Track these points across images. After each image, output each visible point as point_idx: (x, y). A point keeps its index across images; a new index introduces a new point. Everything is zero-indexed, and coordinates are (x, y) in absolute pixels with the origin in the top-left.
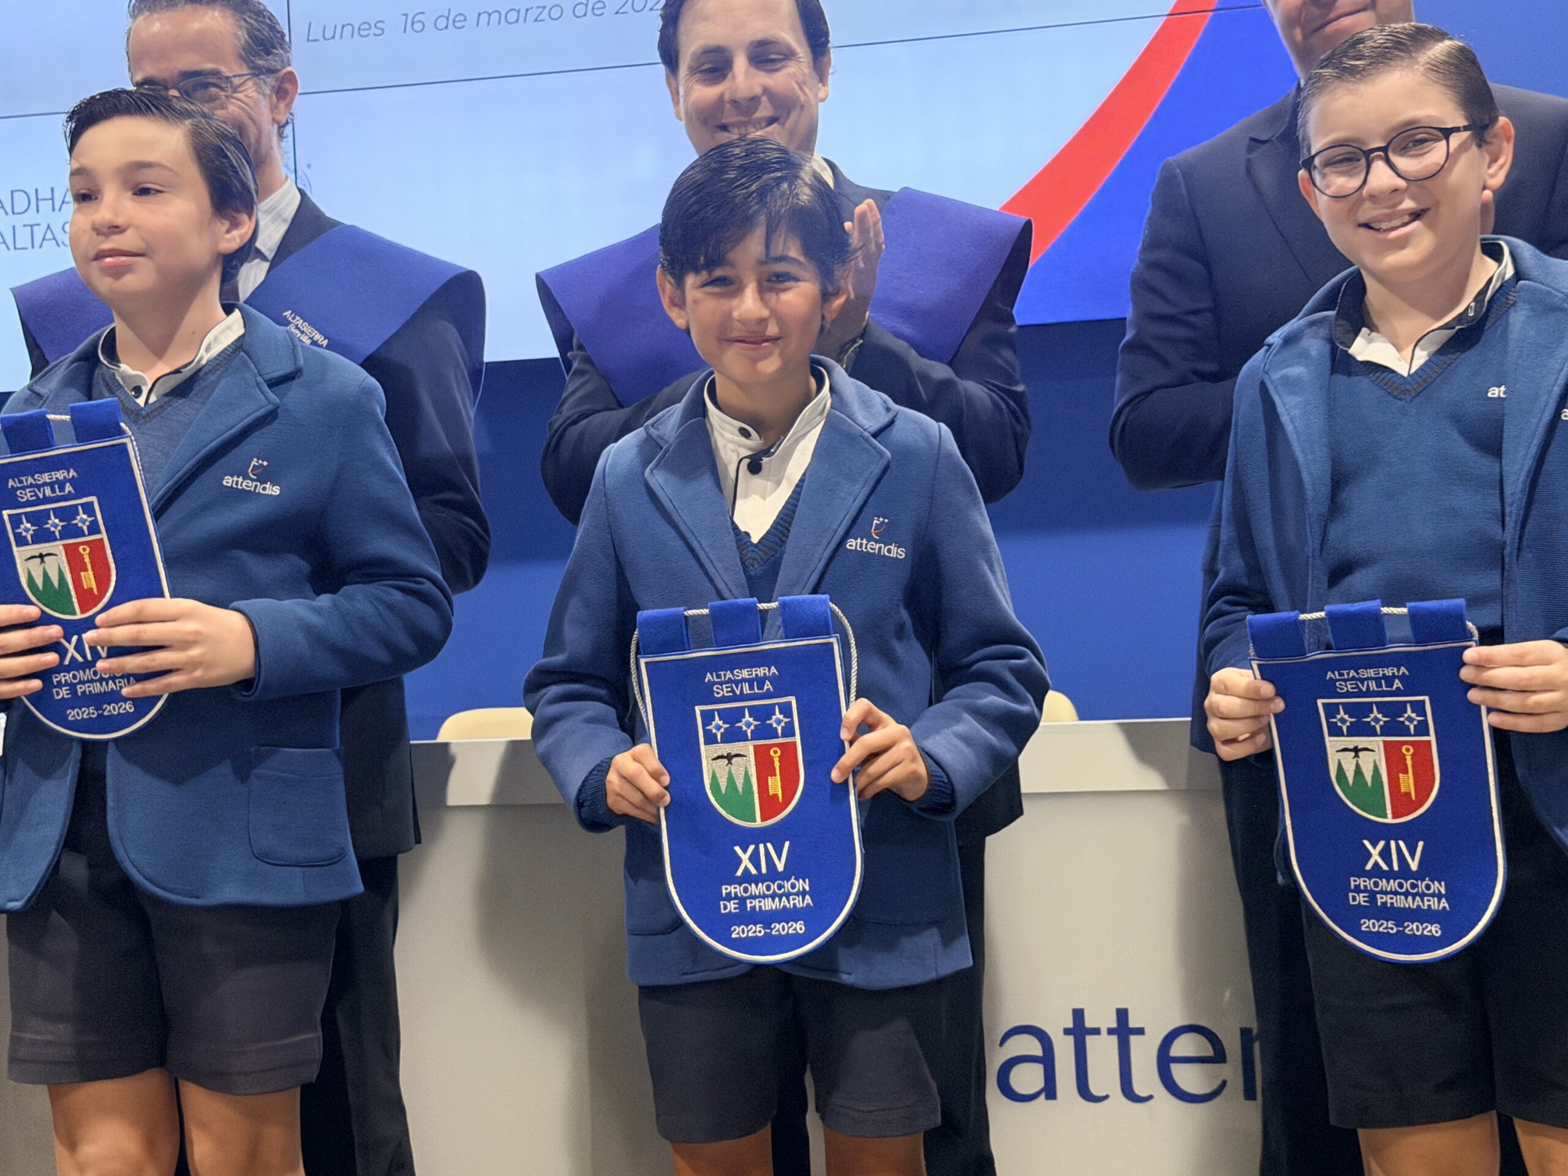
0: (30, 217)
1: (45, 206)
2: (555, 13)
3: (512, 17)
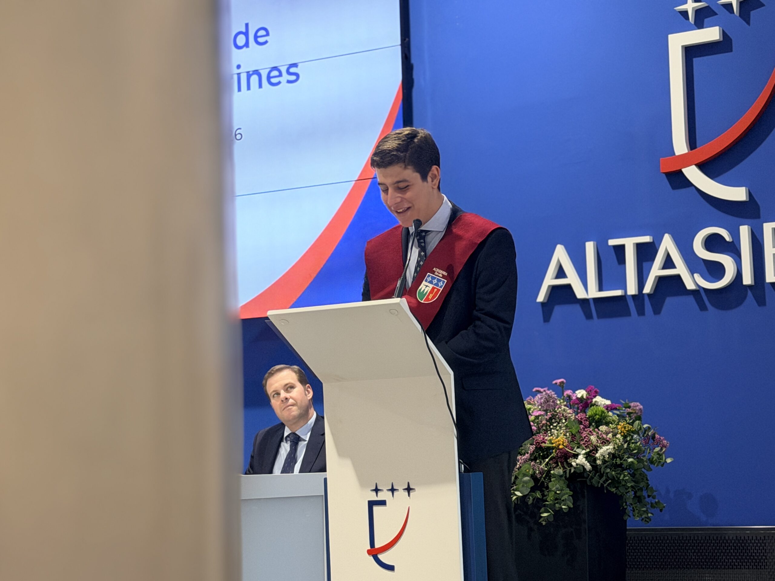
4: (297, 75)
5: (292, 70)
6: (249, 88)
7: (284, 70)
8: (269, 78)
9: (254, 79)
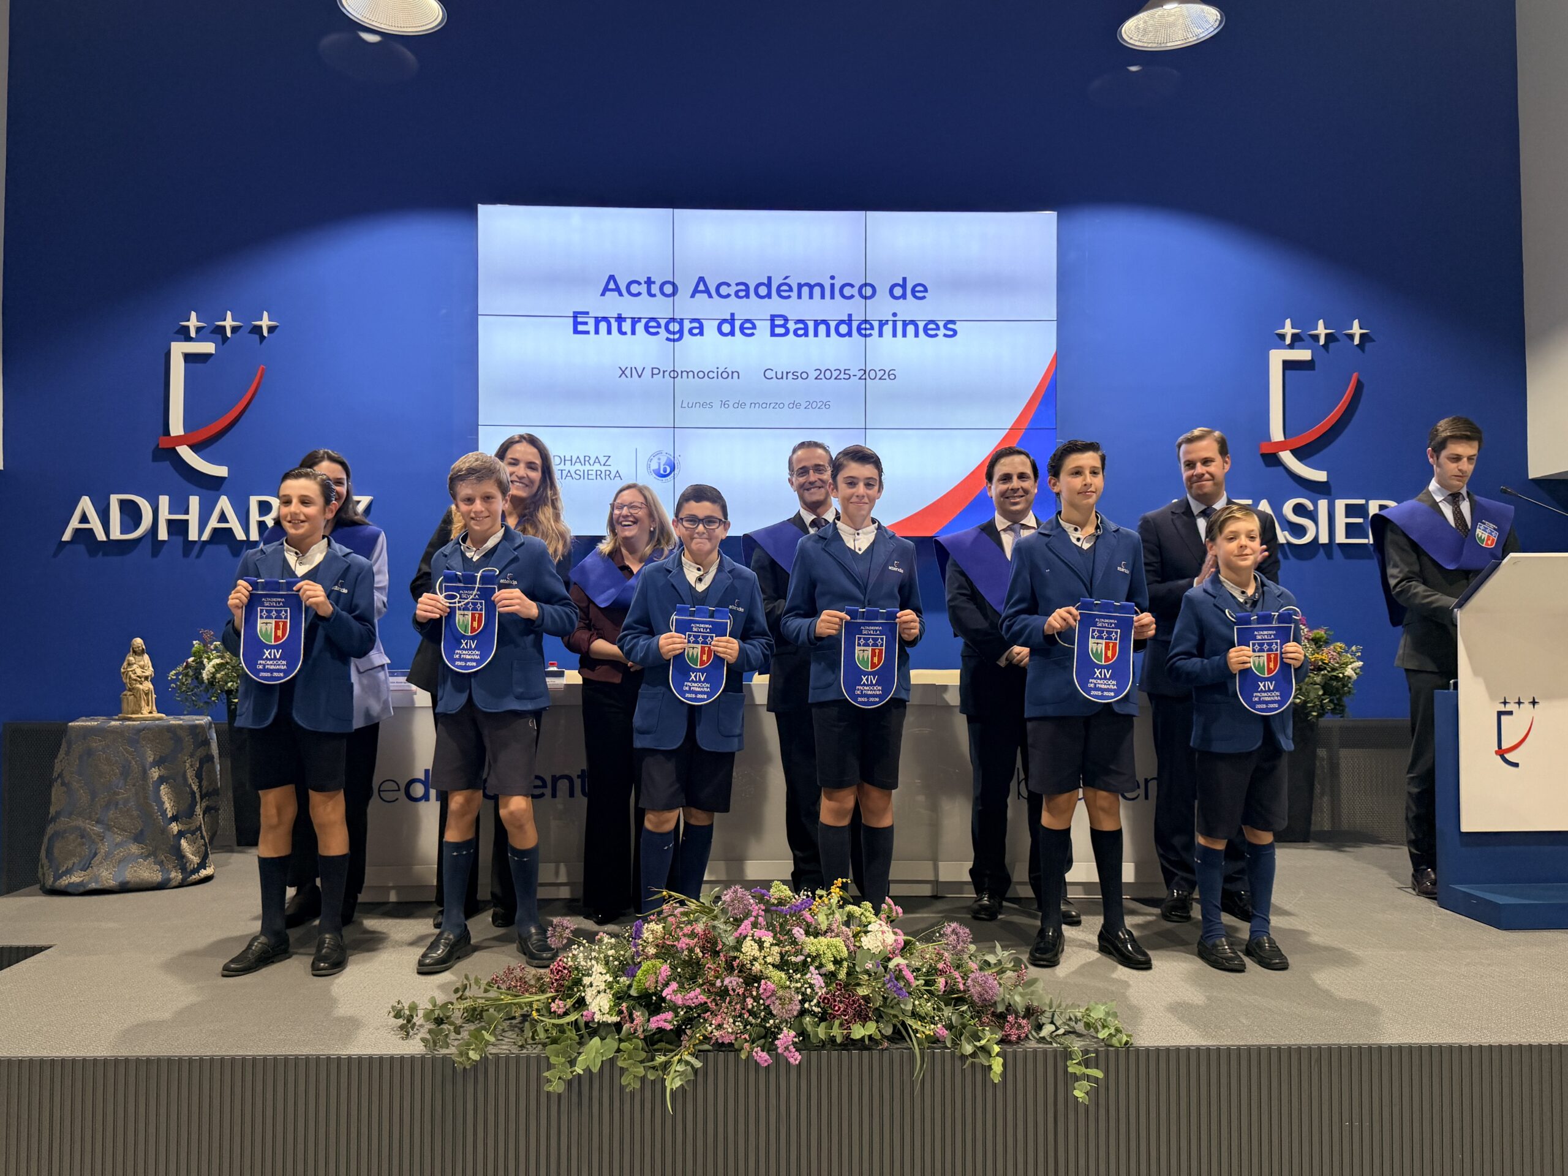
0: (562, 467)
1: (568, 463)
2: (781, 406)
3: (764, 406)
4: (955, 333)
5: (950, 326)
6: (904, 335)
7: (941, 324)
8: (926, 330)
9: (911, 329)
